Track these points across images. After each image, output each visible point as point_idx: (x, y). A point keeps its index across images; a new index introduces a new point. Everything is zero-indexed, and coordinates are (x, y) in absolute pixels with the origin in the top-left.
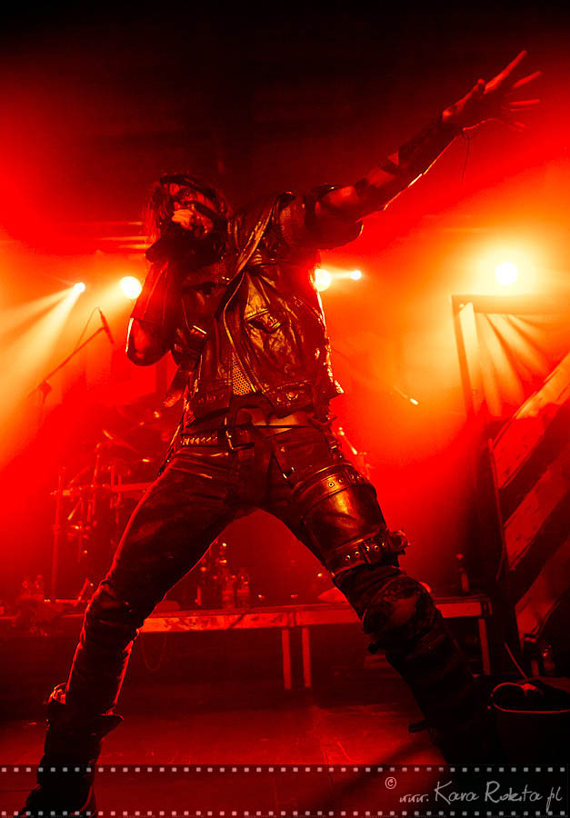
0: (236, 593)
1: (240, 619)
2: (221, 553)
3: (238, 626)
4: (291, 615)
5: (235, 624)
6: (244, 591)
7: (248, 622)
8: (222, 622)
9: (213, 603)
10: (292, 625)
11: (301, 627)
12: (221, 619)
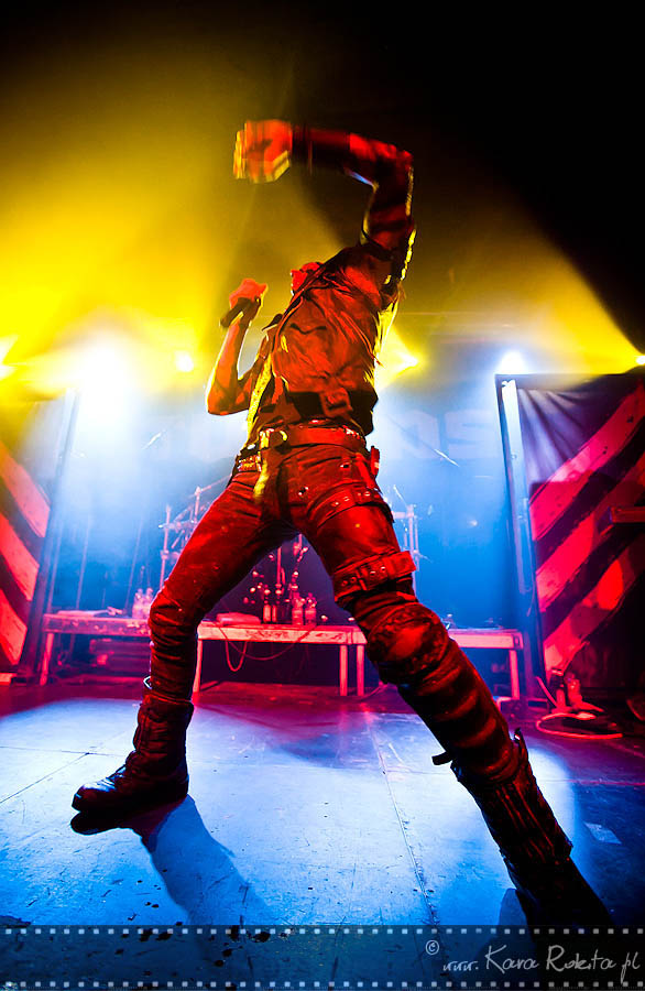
0: (304, 613)
1: (307, 634)
2: (294, 580)
3: (303, 640)
4: (349, 634)
5: (303, 637)
6: (310, 612)
7: (313, 637)
8: (292, 635)
9: (284, 619)
10: (350, 642)
11: (357, 645)
12: (291, 632)
